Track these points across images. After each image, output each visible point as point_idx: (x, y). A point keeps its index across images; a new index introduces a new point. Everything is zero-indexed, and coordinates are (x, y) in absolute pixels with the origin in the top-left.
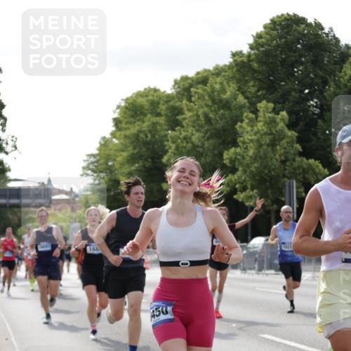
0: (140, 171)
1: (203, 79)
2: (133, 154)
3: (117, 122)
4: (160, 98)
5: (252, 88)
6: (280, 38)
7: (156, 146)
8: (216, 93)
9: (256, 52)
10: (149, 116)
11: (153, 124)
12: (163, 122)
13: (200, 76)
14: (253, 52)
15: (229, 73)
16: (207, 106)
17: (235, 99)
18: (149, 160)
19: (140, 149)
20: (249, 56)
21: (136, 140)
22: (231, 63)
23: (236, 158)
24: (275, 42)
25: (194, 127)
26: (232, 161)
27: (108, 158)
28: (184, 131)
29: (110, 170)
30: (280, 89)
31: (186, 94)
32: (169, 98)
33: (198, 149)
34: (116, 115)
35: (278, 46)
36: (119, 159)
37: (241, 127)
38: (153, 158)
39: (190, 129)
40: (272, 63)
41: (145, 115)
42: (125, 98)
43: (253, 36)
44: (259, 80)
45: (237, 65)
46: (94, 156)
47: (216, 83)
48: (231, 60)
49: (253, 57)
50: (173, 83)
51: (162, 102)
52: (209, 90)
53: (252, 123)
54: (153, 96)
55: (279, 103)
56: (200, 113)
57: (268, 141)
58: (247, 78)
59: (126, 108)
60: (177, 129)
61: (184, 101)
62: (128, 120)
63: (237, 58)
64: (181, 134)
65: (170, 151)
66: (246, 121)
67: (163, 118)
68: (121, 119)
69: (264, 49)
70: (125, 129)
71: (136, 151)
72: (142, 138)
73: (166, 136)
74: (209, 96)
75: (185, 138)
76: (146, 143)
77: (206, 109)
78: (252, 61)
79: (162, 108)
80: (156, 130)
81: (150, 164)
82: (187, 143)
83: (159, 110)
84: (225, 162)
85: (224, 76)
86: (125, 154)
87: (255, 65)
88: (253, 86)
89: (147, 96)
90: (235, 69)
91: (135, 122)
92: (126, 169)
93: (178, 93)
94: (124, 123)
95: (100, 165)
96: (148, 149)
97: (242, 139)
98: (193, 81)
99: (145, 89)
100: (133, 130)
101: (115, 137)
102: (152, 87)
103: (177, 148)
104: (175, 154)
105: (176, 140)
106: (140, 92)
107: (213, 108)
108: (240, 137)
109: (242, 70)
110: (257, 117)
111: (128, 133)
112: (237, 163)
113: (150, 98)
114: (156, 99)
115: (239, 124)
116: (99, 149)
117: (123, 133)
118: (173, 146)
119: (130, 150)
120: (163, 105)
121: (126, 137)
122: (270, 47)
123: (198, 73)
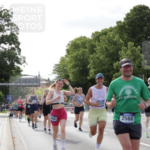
0: (78, 71)
1: (105, 33)
2: (75, 64)
3: (68, 51)
4: (86, 41)
5: (126, 36)
6: (138, 15)
7: (84, 61)
8: (110, 39)
9: (127, 21)
10: (82, 48)
11: (83, 51)
12: (87, 51)
13: (103, 31)
14: (126, 21)
15: (116, 30)
16: (107, 44)
17: (119, 41)
18: (82, 67)
19: (78, 62)
20: (124, 23)
21: (76, 58)
22: (116, 26)
23: (119, 66)
24: (135, 17)
25: (101, 53)
26: (117, 67)
27: (64, 66)
28: (97, 54)
29: (65, 71)
30: (137, 36)
31: (97, 39)
32: (90, 41)
33: (102, 62)
34: (68, 48)
35: (136, 18)
36: (69, 66)
37: (121, 53)
38: (83, 66)
39: (99, 54)
40: (134, 26)
41: (80, 48)
42: (71, 41)
43: (126, 14)
44: (128, 33)
45: (119, 27)
46: (58, 65)
47: (111, 34)
48: (117, 25)
49: (126, 23)
50: (92, 34)
51: (87, 43)
52: (107, 37)
53: (126, 51)
54: (83, 40)
55: (137, 43)
56: (103, 47)
57: (133, 59)
58: (123, 32)
59: (72, 45)
60: (93, 54)
61: (97, 42)
62: (73, 50)
63: (119, 24)
64: (95, 56)
65: (91, 63)
66: (123, 50)
67: (88, 49)
68: (70, 49)
69: (130, 20)
70: (72, 54)
71: (76, 63)
72: (79, 57)
73: (89, 57)
74: (107, 40)
75: (97, 58)
76: (80, 60)
77: (106, 45)
78: (125, 25)
79: (87, 45)
80: (85, 54)
81: (82, 68)
82: (98, 59)
83: (86, 46)
84: (114, 67)
85: (114, 31)
86: (71, 64)
87: (127, 27)
88: (126, 35)
89: (81, 40)
90: (118, 28)
91: (75, 51)
92: (72, 71)
93: (94, 39)
94: (71, 51)
95: (61, 69)
96: (81, 62)
97: (121, 58)
98: (100, 33)
99: (80, 37)
100: (75, 54)
101: (67, 57)
102: (83, 36)
103: (94, 62)
104: (92, 64)
105: (93, 59)
106: (78, 38)
107: (109, 45)
108: (121, 57)
109: (121, 29)
110: (127, 48)
111: (72, 55)
112: (119, 68)
113: (82, 41)
114: (84, 41)
115: (120, 51)
116: (60, 62)
117: (71, 55)
118: (92, 61)
119: (74, 63)
120: (88, 44)
121: (72, 57)
122: (133, 19)
123: (102, 30)
